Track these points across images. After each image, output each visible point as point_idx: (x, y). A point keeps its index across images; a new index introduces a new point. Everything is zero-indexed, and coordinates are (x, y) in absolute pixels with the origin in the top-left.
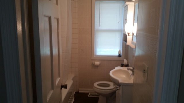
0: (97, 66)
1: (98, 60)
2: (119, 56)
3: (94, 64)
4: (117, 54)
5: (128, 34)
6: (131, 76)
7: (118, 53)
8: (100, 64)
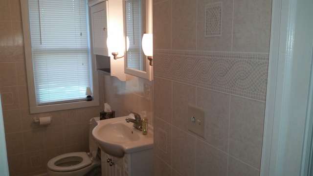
0: (46, 126)
1: (46, 114)
2: (89, 98)
3: (39, 122)
4: (84, 96)
5: (114, 55)
6: (134, 132)
7: (87, 94)
8: (51, 121)
